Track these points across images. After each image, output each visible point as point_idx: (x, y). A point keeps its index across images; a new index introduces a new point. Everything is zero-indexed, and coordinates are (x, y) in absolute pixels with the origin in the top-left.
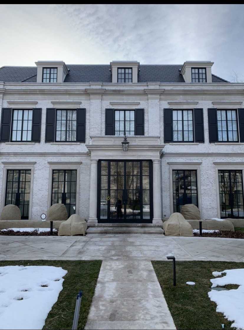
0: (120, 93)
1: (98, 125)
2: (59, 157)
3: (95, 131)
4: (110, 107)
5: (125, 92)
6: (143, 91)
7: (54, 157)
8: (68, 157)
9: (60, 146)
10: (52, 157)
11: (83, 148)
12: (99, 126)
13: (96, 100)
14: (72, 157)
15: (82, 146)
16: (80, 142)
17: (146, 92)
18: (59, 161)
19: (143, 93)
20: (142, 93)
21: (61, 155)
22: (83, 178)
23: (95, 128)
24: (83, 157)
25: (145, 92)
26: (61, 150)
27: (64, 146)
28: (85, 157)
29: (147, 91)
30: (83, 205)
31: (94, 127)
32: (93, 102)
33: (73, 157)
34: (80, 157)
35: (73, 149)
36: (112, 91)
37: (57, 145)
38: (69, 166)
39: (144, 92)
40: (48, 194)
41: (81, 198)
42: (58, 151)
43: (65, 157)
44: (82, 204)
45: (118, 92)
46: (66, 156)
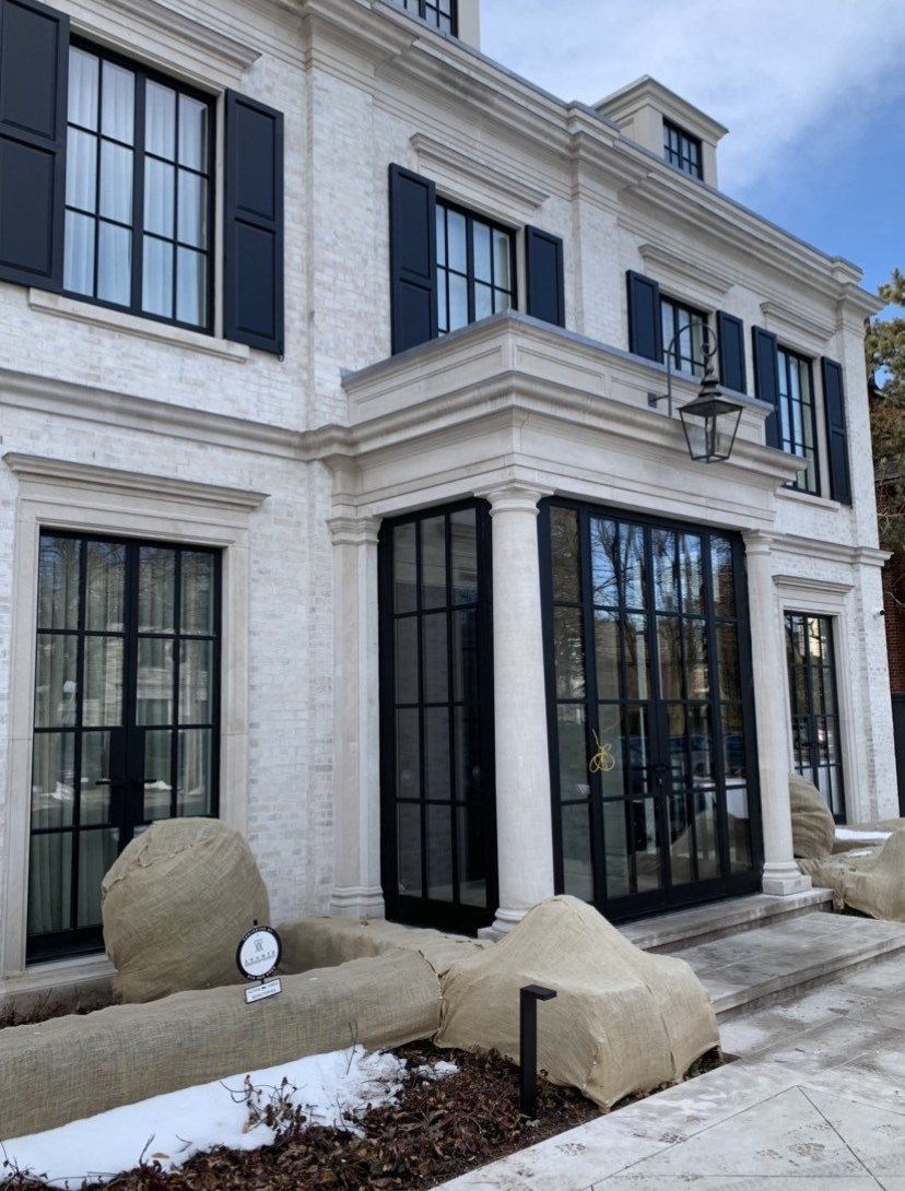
0: (470, 100)
1: (358, 257)
2: (100, 432)
3: (343, 291)
4: (409, 161)
5: (491, 104)
6: (567, 140)
7: (56, 422)
8: (167, 442)
9: (108, 341)
10: (43, 419)
11: (265, 391)
12: (365, 262)
13: (349, 88)
14: (193, 448)
15: (259, 373)
16: (254, 347)
17: (582, 153)
18: (99, 462)
19: (563, 150)
20: (556, 147)
21: (111, 417)
22: (273, 616)
23: (346, 270)
24: (267, 461)
25: (574, 149)
26: (110, 371)
27: (138, 346)
28: (278, 463)
29: (589, 151)
30: (273, 818)
31: (339, 259)
32: (326, 90)
33: (202, 444)
34: (250, 458)
35: (197, 384)
36: (435, 67)
37: (82, 329)
38: (173, 510)
39: (567, 147)
40: (12, 740)
41: (262, 763)
42: (88, 376)
43: (142, 438)
44: (265, 808)
45: (463, 90)
46: (156, 427)
